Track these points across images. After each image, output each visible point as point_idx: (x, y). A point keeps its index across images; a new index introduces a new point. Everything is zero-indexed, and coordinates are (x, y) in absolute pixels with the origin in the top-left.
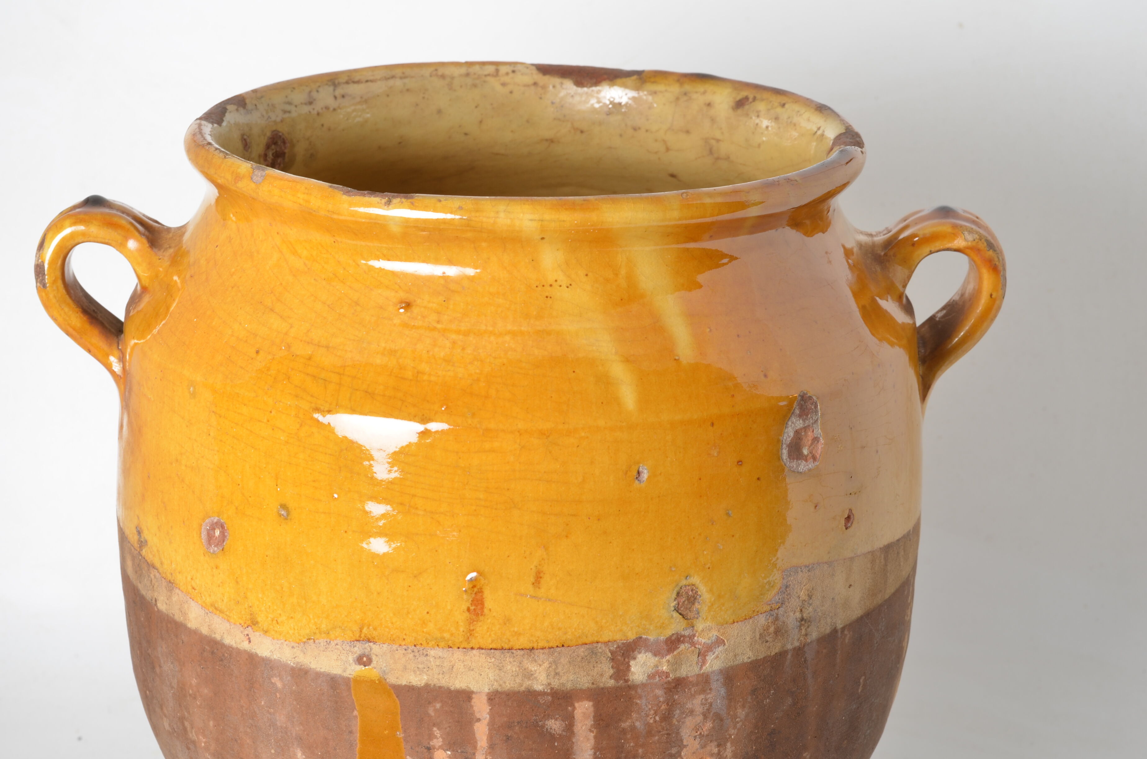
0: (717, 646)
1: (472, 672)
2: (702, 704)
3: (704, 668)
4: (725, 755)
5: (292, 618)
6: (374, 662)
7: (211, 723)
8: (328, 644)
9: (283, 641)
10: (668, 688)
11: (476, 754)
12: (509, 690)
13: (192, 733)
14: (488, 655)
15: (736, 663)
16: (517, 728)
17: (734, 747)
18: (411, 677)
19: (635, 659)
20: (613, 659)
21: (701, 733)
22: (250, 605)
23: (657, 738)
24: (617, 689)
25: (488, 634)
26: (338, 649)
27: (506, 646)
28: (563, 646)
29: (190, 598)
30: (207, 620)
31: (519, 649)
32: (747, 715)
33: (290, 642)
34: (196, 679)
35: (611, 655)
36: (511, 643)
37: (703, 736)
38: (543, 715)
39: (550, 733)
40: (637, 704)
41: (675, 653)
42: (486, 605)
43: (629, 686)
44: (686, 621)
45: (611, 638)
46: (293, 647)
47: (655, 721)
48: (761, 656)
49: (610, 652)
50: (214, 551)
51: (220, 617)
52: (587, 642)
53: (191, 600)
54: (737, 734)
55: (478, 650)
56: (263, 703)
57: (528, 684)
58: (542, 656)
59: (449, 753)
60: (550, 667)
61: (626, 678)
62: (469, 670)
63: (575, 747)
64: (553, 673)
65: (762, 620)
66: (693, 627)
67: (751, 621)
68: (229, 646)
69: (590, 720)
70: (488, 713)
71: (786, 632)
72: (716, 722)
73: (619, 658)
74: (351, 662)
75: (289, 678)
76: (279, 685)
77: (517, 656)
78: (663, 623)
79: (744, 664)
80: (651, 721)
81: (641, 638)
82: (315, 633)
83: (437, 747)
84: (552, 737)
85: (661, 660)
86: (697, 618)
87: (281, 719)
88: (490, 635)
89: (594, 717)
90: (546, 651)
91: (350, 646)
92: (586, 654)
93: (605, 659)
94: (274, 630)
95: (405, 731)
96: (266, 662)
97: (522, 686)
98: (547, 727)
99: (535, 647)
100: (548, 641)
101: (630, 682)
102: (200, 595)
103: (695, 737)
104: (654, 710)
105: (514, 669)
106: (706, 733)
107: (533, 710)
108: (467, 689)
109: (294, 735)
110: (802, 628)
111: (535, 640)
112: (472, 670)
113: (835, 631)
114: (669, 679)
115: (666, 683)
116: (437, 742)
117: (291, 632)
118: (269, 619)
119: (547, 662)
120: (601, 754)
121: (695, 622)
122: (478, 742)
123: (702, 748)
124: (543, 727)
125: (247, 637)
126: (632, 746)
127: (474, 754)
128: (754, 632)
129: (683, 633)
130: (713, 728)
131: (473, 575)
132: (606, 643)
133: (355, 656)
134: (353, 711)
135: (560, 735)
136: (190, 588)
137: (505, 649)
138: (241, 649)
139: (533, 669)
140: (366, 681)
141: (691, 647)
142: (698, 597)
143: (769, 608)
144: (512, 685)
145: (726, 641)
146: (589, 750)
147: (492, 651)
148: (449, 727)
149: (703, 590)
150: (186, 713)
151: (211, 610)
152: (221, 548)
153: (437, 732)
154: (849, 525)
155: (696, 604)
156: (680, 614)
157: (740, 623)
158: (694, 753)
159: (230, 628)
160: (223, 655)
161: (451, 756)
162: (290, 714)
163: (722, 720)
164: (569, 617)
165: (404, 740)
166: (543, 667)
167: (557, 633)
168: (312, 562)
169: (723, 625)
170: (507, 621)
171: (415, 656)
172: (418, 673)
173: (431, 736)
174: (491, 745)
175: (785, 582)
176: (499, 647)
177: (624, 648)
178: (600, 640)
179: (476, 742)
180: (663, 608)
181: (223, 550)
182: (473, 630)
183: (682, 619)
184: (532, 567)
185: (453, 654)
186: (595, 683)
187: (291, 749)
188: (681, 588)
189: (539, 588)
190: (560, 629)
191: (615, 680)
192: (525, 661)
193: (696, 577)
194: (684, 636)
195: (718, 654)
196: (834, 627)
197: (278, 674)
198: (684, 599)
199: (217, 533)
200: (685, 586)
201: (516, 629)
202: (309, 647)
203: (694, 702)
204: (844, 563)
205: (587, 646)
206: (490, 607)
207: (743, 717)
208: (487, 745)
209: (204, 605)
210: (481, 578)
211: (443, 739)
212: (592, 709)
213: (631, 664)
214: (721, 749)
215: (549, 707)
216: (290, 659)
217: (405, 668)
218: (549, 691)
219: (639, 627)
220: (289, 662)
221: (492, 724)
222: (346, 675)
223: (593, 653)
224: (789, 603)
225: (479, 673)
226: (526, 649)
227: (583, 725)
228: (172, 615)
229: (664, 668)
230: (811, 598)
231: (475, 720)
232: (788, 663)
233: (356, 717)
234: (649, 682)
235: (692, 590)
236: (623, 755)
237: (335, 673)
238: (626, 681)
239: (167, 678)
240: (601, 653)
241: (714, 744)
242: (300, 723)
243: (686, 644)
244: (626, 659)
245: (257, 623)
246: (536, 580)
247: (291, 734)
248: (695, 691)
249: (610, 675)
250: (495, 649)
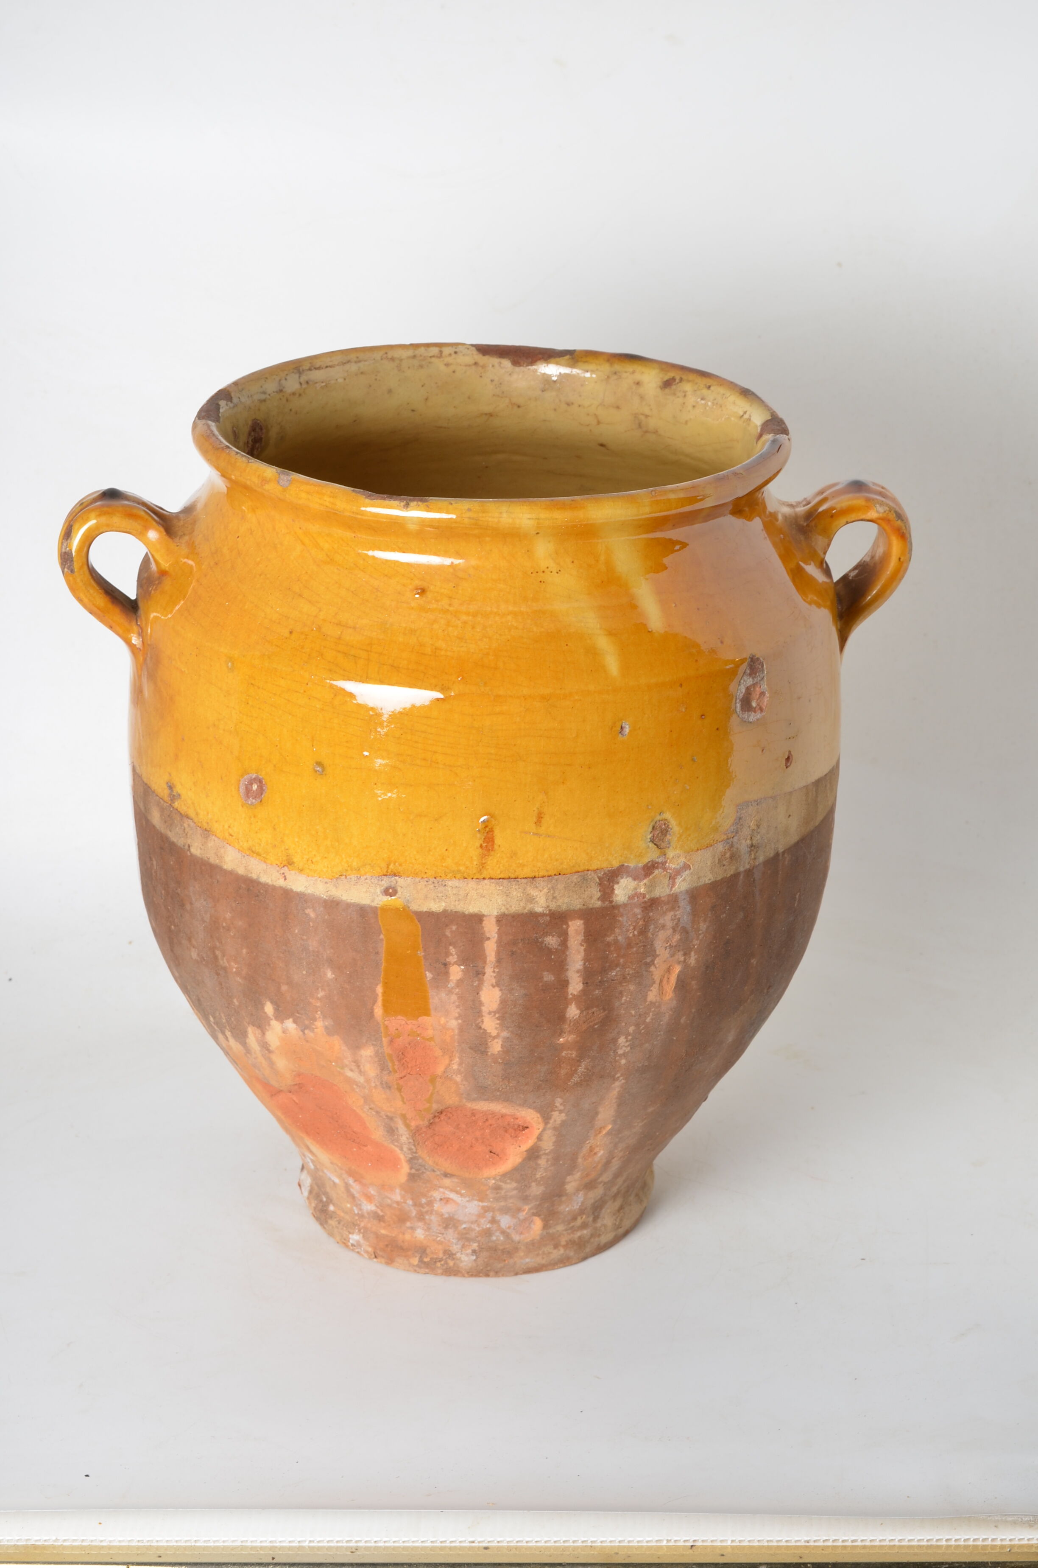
0: (684, 871)
1: (484, 899)
2: (672, 920)
3: (674, 889)
4: (689, 963)
5: (326, 858)
6: (399, 893)
7: (244, 951)
8: (358, 879)
9: (317, 878)
10: (644, 907)
11: (486, 968)
12: (514, 912)
13: (223, 960)
14: (497, 884)
15: (700, 884)
16: (521, 944)
17: (697, 956)
18: (431, 905)
19: (618, 883)
20: (600, 884)
21: (670, 944)
22: (287, 847)
23: (635, 949)
24: (603, 909)
25: (498, 866)
26: (367, 883)
27: (513, 876)
28: (560, 874)
29: (227, 843)
30: (243, 862)
31: (523, 878)
32: (708, 927)
33: (323, 878)
34: (230, 913)
35: (599, 880)
36: (517, 873)
37: (672, 946)
38: (542, 933)
39: (548, 948)
40: (619, 921)
41: (651, 877)
42: (496, 842)
43: (613, 906)
44: (660, 850)
45: (599, 867)
46: (326, 883)
47: (634, 935)
48: (719, 878)
49: (598, 878)
50: (252, 803)
51: (258, 859)
52: (580, 870)
53: (228, 845)
54: (699, 944)
55: (489, 880)
56: (296, 931)
57: (530, 907)
58: (542, 883)
59: (462, 967)
60: (549, 892)
61: (611, 899)
62: (481, 897)
63: (568, 959)
64: (551, 897)
65: (720, 847)
66: (665, 855)
67: (711, 848)
68: (265, 884)
69: (580, 936)
70: (497, 933)
71: (739, 856)
72: (683, 934)
73: (605, 882)
74: (379, 893)
75: (322, 909)
76: (312, 915)
77: (521, 883)
78: (641, 853)
79: (705, 885)
80: (631, 935)
81: (623, 865)
82: (347, 870)
83: (452, 963)
84: (549, 951)
85: (640, 884)
86: (669, 847)
87: (313, 944)
88: (499, 867)
89: (584, 933)
90: (546, 879)
91: (378, 880)
92: (579, 880)
93: (594, 884)
94: (309, 869)
95: (425, 951)
96: (301, 896)
97: (525, 909)
98: (545, 942)
99: (537, 876)
100: (547, 871)
101: (614, 903)
102: (237, 841)
103: (666, 947)
104: (633, 926)
105: (519, 895)
106: (674, 944)
107: (534, 929)
108: (479, 913)
109: (325, 957)
110: (752, 853)
111: (536, 871)
112: (484, 897)
113: (777, 855)
114: (646, 899)
115: (643, 903)
116: (453, 959)
117: (325, 870)
118: (305, 859)
119: (547, 888)
120: (590, 964)
121: (667, 851)
122: (488, 958)
123: (672, 957)
124: (542, 942)
125: (283, 875)
126: (615, 957)
127: (484, 967)
128: (714, 858)
129: (657, 860)
130: (680, 939)
131: (485, 817)
132: (595, 871)
133: (382, 888)
134: (380, 935)
135: (556, 949)
136: (227, 835)
137: (512, 879)
138: (277, 885)
139: (535, 895)
140: (392, 909)
141: (663, 872)
142: (669, 830)
143: (725, 837)
144: (517, 908)
145: (691, 866)
146: (580, 961)
147: (501, 880)
148: (463, 945)
149: (673, 823)
150: (218, 944)
151: (248, 853)
152: (259, 800)
153: (452, 950)
154: (789, 764)
155: (668, 836)
156: (655, 844)
157: (703, 850)
158: (664, 961)
159: (267, 868)
160: (259, 892)
161: (465, 970)
162: (322, 940)
163: (687, 933)
164: (565, 850)
165: (424, 958)
166: (543, 892)
167: (555, 864)
168: (345, 810)
169: (689, 853)
170: (513, 854)
171: (435, 887)
172: (437, 901)
173: (448, 954)
174: (498, 959)
175: (738, 814)
176: (507, 877)
177: (610, 875)
178: (590, 868)
179: (486, 958)
180: (641, 840)
181: (261, 802)
182: (485, 863)
183: (656, 849)
184: (535, 809)
185: (468, 883)
186: (585, 904)
187: (322, 970)
188: (656, 823)
189: (540, 826)
190: (557, 860)
191: (602, 901)
192: (528, 888)
193: (667, 813)
194: (658, 863)
195: (686, 877)
196: (776, 851)
197: (311, 906)
198: (658, 832)
199: (255, 787)
200: (659, 821)
201: (521, 862)
202: (342, 882)
203: (665, 918)
204: (785, 796)
205: (579, 874)
206: (499, 844)
207: (704, 930)
208: (495, 959)
209: (241, 849)
210: (492, 819)
211: (458, 955)
212: (582, 927)
213: (615, 888)
214: (687, 957)
215: (547, 926)
216: (323, 893)
217: (426, 897)
218: (548, 912)
219: (621, 856)
220: (323, 896)
221: (499, 942)
222: (374, 904)
223: (584, 879)
224: (741, 832)
225: (489, 899)
226: (529, 878)
227: (575, 940)
228: (206, 859)
229: (642, 890)
230: (759, 828)
231: (485, 939)
232: (740, 883)
233: (382, 940)
234: (629, 902)
235: (665, 824)
236: (607, 964)
237: (364, 903)
238: (611, 902)
239: (198, 914)
240: (591, 879)
241: (681, 953)
242: (331, 947)
243: (660, 870)
244: (611, 884)
245: (293, 863)
246: (537, 820)
247: (323, 957)
248: (666, 909)
249: (598, 897)
250: (503, 879)
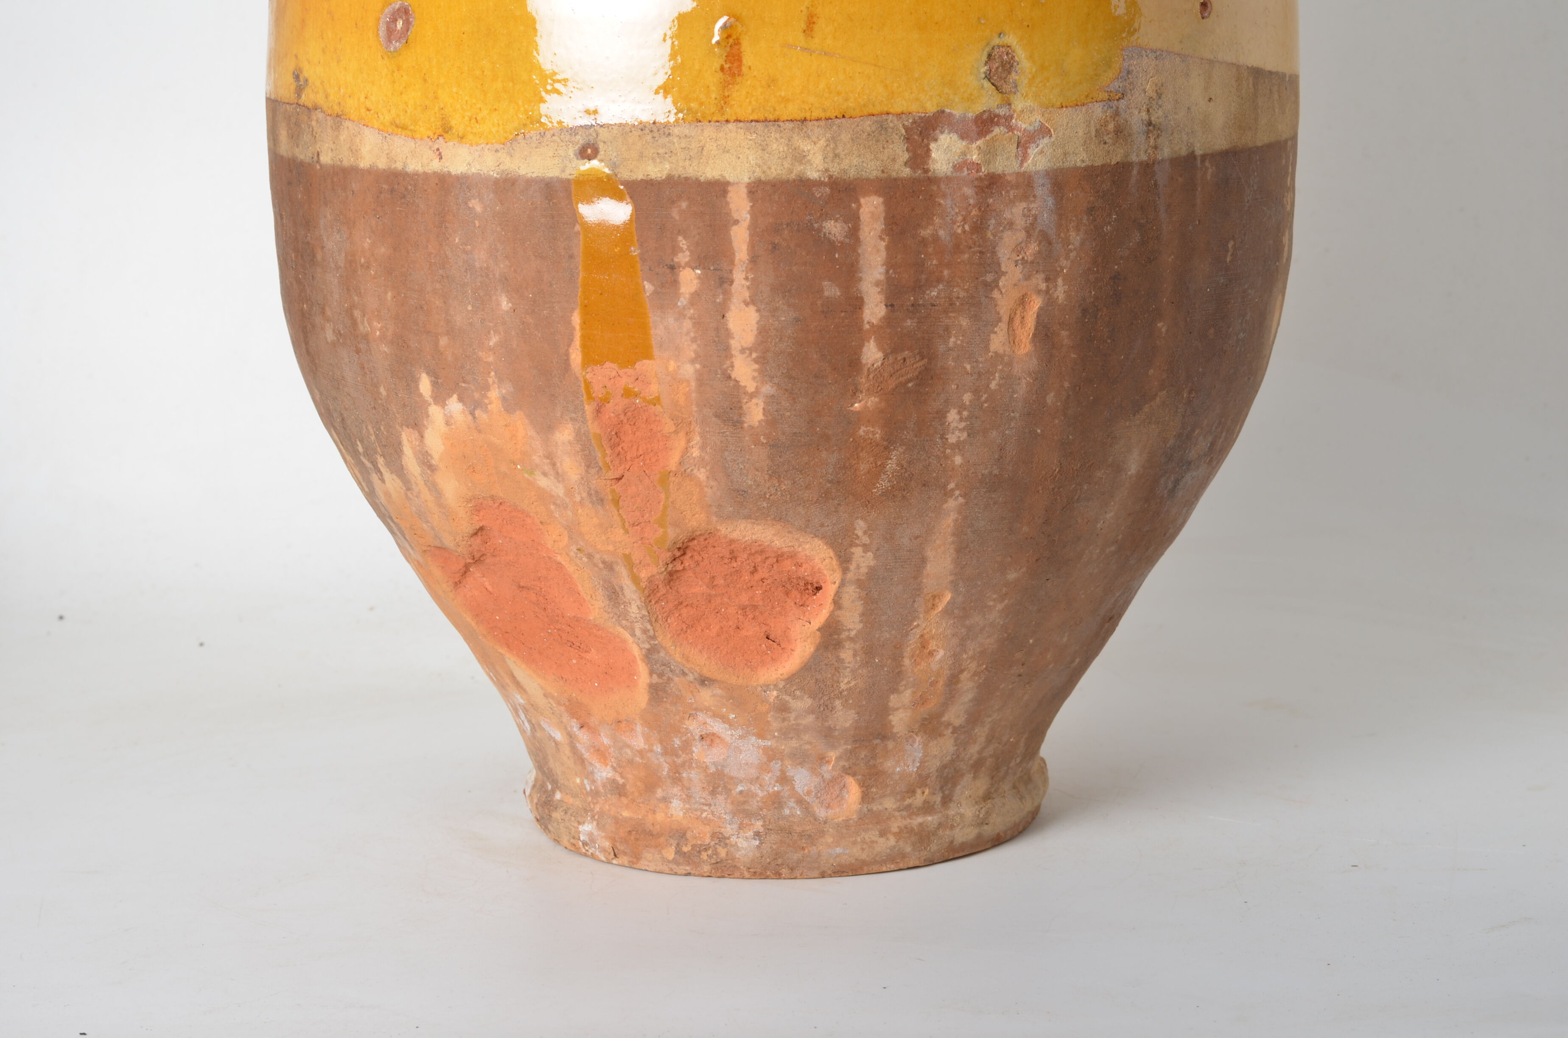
0: (1041, 136)
1: (727, 155)
2: (1024, 215)
3: (1025, 165)
4: (1055, 296)
5: (496, 110)
6: (602, 153)
7: (389, 295)
8: (543, 137)
9: (483, 145)
10: (979, 186)
11: (734, 272)
12: (774, 178)
13: (363, 323)
14: (748, 129)
15: (1067, 165)
16: (786, 232)
17: (1067, 287)
18: (649, 168)
19: (936, 140)
20: (908, 139)
21: (1023, 258)
22: (442, 106)
23: (966, 256)
24: (914, 181)
25: (748, 100)
26: (554, 141)
27: (771, 117)
28: (844, 116)
29: (364, 125)
30: (385, 148)
31: (787, 120)
32: (1082, 243)
33: (492, 144)
34: (370, 238)
35: (906, 132)
36: (777, 113)
37: (1027, 262)
38: (819, 214)
39: (829, 240)
40: (940, 204)
41: (988, 138)
42: (744, 61)
43: (929, 178)
44: (1000, 95)
45: (905, 109)
46: (497, 151)
47: (964, 232)
48: (1098, 163)
49: (904, 129)
50: (395, 48)
51: (403, 137)
52: (875, 112)
53: (365, 127)
54: (1070, 268)
55: (735, 124)
56: (457, 240)
57: (799, 169)
58: (816, 130)
59: (699, 272)
60: (827, 145)
61: (926, 167)
62: (723, 152)
63: (861, 261)
64: (831, 155)
65: (1098, 111)
66: (1010, 104)
67: (1084, 109)
68: (413, 174)
69: (879, 223)
70: (748, 212)
71: (1130, 135)
72: (1042, 244)
73: (916, 137)
74: (572, 156)
75: (491, 196)
76: (478, 209)
77: (785, 130)
78: (971, 94)
79: (1076, 169)
80: (959, 231)
81: (943, 112)
82: (525, 125)
83: (683, 264)
84: (832, 246)
85: (970, 146)
86: (1015, 93)
87: (480, 257)
88: (750, 102)
89: (885, 218)
90: (822, 123)
91: (570, 134)
92: (873, 129)
93: (897, 137)
94: (472, 133)
95: (641, 245)
96: (463, 181)
97: (792, 172)
98: (824, 230)
99: (808, 118)
100: (824, 110)
101: (930, 173)
102: (376, 116)
103: (1016, 261)
104: (962, 215)
105: (781, 149)
106: (1030, 259)
107: (806, 207)
108: (722, 180)
109: (497, 275)
110: (1150, 135)
111: (807, 109)
112: (728, 152)
113: (1192, 156)
114: (981, 174)
115: (977, 179)
116: (683, 257)
117: (494, 130)
118: (467, 118)
119: (824, 139)
120: (895, 273)
121: (1012, 98)
122: (736, 254)
123: (1026, 279)
124: (819, 230)
125: (438, 153)
126: (935, 265)
127: (731, 271)
128: (1088, 126)
129: (997, 111)
130: (1039, 252)
131: (726, 20)
132: (899, 115)
133: (577, 148)
134: (574, 225)
135: (842, 243)
136: (363, 110)
137: (770, 121)
138: (430, 172)
139: (805, 149)
140: (591, 180)
141: (1008, 132)
142: (1015, 64)
143: (1106, 96)
144: (779, 171)
145: (1052, 130)
146: (880, 266)
147: (753, 124)
148: (699, 234)
149: (1021, 54)
150: (356, 298)
151: (390, 130)
152: (405, 41)
153: (683, 243)
154: (1206, 15)
155: (1013, 74)
156: (993, 84)
157: (1070, 109)
158: (1015, 285)
159: (416, 148)
160: (406, 189)
161: (702, 276)
162: (493, 247)
163: (1050, 243)
164: (851, 77)
165: (641, 259)
166: (818, 145)
167: (836, 98)
168: (522, 28)
169: (1047, 108)
170: (772, 82)
171: (654, 137)
172: (658, 160)
173: (676, 250)
174: (753, 257)
175: (1126, 64)
176: (762, 118)
177: (922, 125)
178: (892, 111)
179: (734, 254)
180: (971, 74)
181: (407, 43)
182: (728, 96)
183: (995, 92)
184: (803, 8)
185: (702, 130)
186: (885, 171)
187: (494, 298)
188: (993, 49)
189: (812, 37)
190: (839, 93)
191: (911, 168)
192: (796, 137)
193: (1011, 37)
194: (998, 116)
195: (1043, 147)
196: (1191, 150)
197: (476, 194)
198: (997, 65)
199: (400, 24)
200: (999, 46)
201: (783, 94)
202: (518, 145)
203: (1013, 211)
204: (1201, 64)
205: (875, 118)
206: (750, 64)
207: (1077, 244)
208: (748, 257)
209: (382, 127)
210: (738, 23)
211: (691, 251)
212: (882, 208)
213: (931, 147)
214: (1051, 286)
215: (827, 203)
216: (493, 169)
217: (641, 156)
218: (827, 179)
219: (940, 96)
220: (492, 173)
221: (753, 227)
222: (565, 176)
223: (882, 127)
224: (1132, 96)
225: (736, 156)
226: (796, 120)
227: (871, 230)
228: (339, 163)
229: (974, 157)
230: (1160, 98)
231: (732, 222)
232: (1133, 180)
233: (578, 233)
234: (954, 174)
235: (1007, 54)
236: (924, 276)
237: (551, 176)
238: (926, 171)
239: (331, 260)
240: (893, 128)
241: (1041, 276)
242: (506, 257)
243: (1002, 128)
244: (925, 140)
245: (451, 128)
246: (807, 26)
247: (494, 275)
248: (1014, 196)
249: (905, 160)
250: (757, 121)
